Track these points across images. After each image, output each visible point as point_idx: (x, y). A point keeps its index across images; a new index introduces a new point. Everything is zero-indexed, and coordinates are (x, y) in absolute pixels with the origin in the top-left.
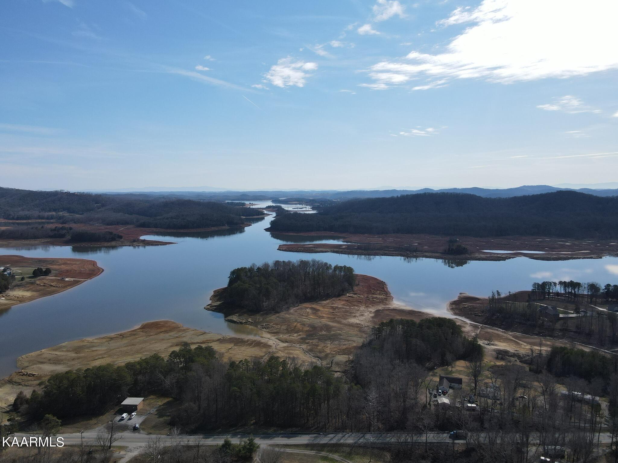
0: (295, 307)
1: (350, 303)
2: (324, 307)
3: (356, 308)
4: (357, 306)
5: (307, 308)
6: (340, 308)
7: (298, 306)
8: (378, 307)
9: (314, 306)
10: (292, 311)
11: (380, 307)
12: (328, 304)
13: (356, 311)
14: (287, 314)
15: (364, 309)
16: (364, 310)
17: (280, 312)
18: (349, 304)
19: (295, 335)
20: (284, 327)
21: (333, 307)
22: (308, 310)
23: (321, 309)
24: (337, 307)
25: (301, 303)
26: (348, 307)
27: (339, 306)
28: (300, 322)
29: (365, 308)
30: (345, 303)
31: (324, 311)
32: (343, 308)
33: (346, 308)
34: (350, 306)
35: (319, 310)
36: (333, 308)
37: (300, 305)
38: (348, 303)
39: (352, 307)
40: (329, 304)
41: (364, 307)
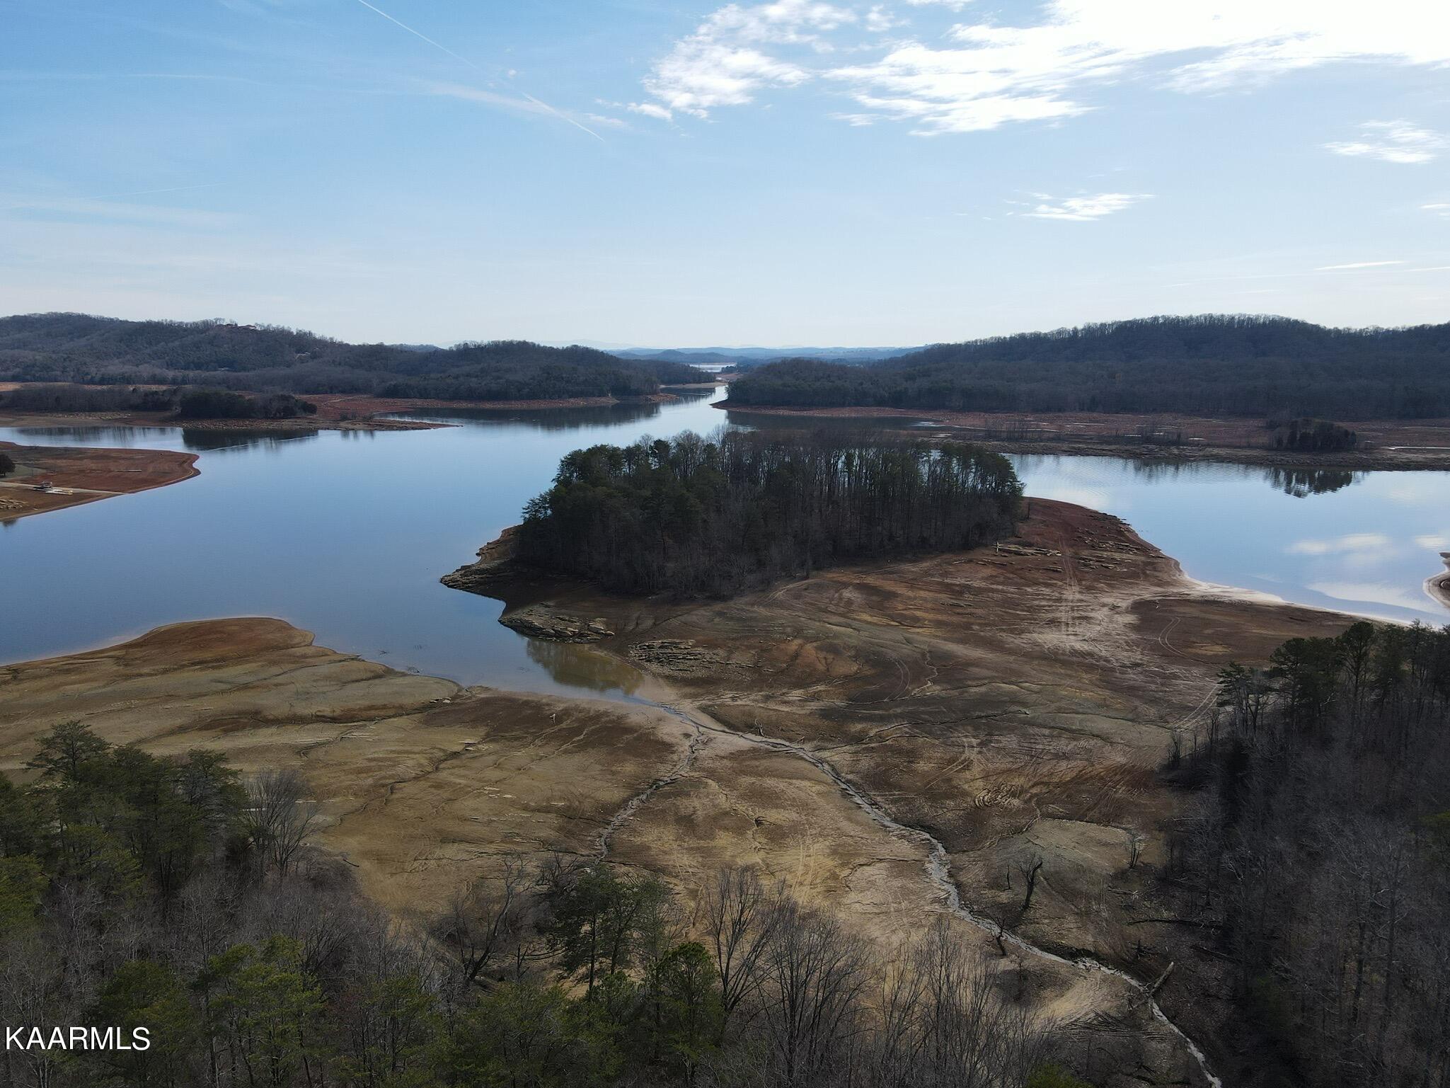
0: (792, 578)
1: (1012, 573)
2: (912, 584)
3: (1046, 591)
4: (1047, 585)
5: (845, 585)
6: (979, 591)
7: (806, 578)
8: (1136, 593)
9: (870, 580)
10: (780, 593)
11: (1148, 592)
12: (927, 573)
13: (1050, 603)
14: (759, 604)
15: (1078, 596)
16: (1082, 601)
17: (730, 598)
18: (1011, 576)
19: (796, 695)
20: (743, 658)
21: (952, 584)
22: (847, 594)
23: (901, 590)
24: (968, 588)
25: (818, 566)
26: (1012, 589)
27: (976, 584)
28: (816, 639)
29: (1080, 592)
30: (994, 573)
31: (915, 598)
32: (993, 591)
33: (1003, 591)
34: (1015, 584)
35: (893, 595)
36: (948, 588)
37: (814, 573)
38: (1008, 575)
39: (1029, 589)
40: (932, 576)
41: (1076, 588)
